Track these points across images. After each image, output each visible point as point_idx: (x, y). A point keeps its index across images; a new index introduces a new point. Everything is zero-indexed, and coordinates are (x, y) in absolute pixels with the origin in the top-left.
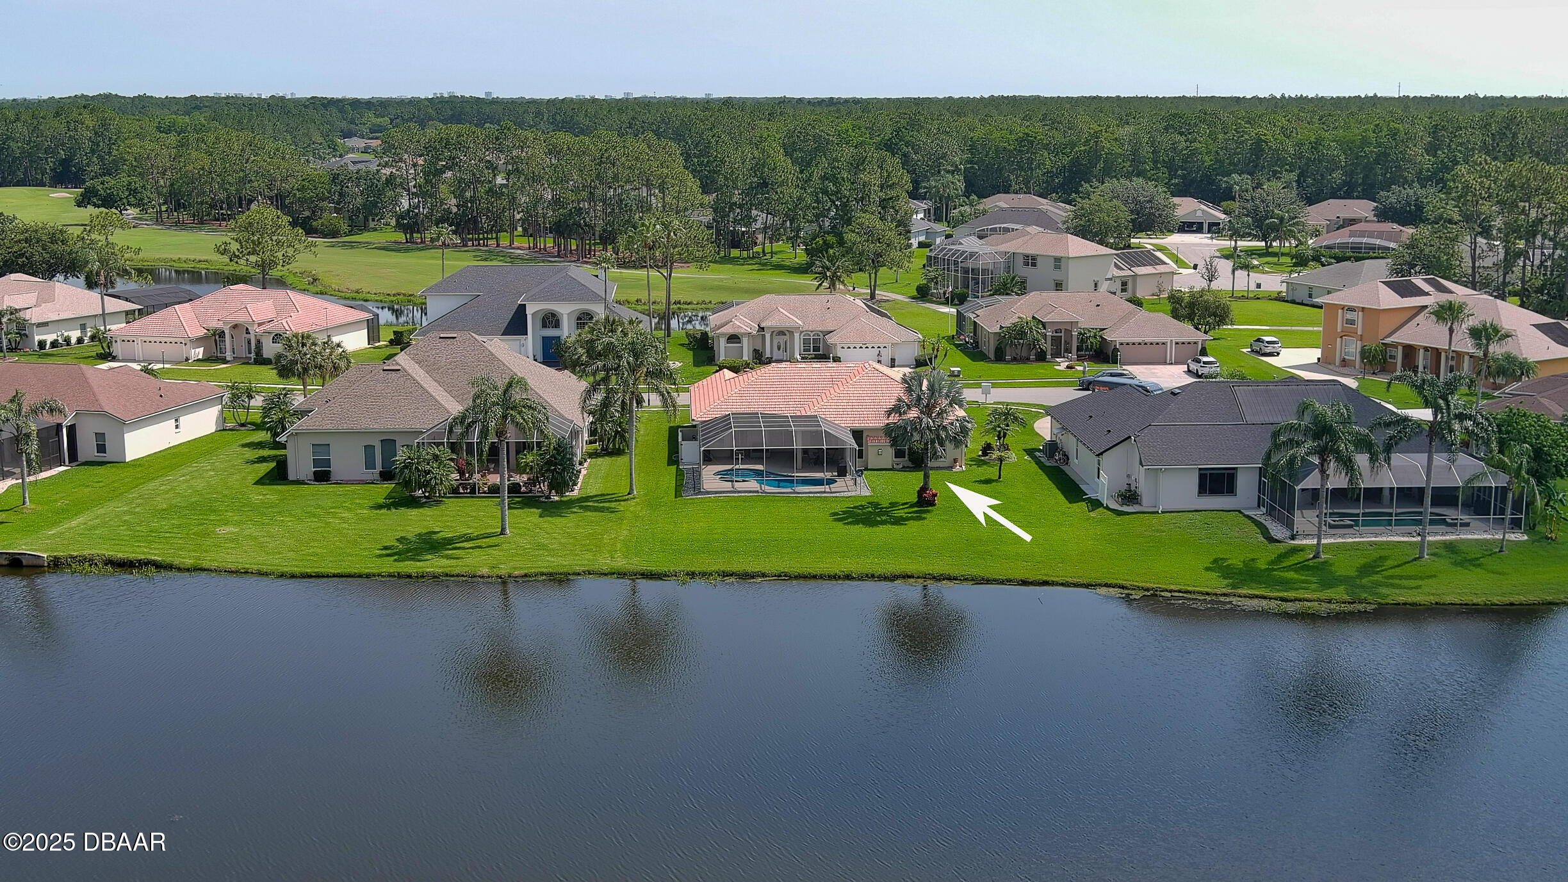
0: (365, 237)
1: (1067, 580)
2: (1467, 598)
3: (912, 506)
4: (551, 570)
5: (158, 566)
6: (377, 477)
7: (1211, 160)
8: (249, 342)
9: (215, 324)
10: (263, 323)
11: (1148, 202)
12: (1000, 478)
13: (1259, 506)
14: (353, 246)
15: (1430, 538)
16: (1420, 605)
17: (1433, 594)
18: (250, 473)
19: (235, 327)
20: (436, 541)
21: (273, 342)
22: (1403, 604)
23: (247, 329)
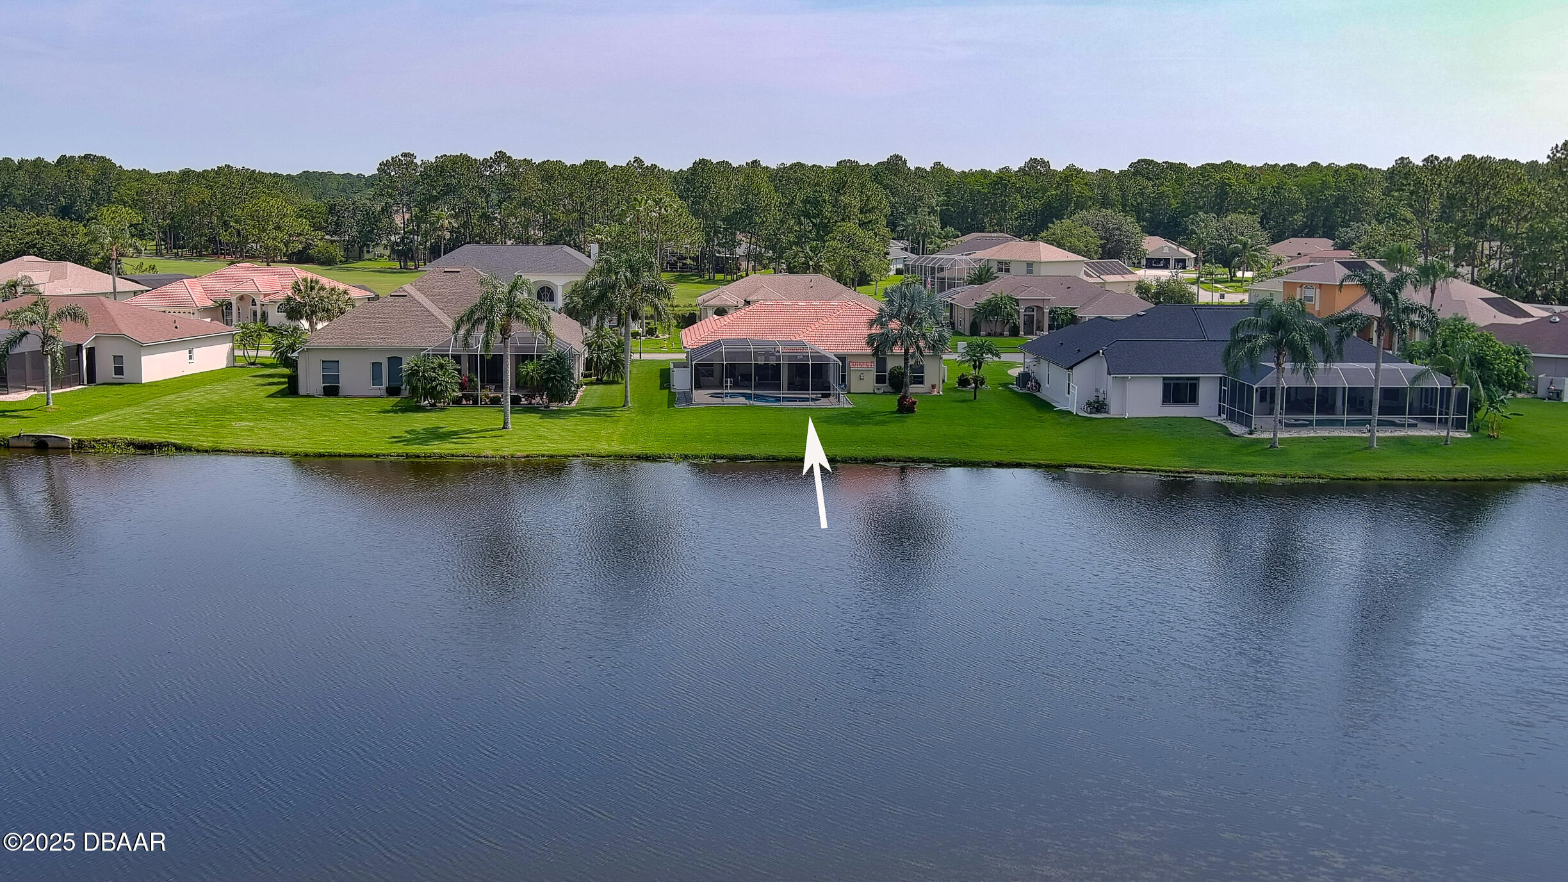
0: (360, 264)
1: (1039, 462)
2: (1413, 474)
3: (893, 413)
4: (551, 453)
5: (178, 448)
6: (384, 392)
7: (1177, 203)
8: (255, 313)
9: (221, 296)
10: (269, 295)
11: (1118, 229)
12: (975, 398)
13: (1220, 415)
14: (349, 270)
15: (1381, 435)
16: (1370, 480)
17: (1382, 472)
18: (262, 391)
19: (241, 298)
20: (443, 433)
21: (278, 312)
22: (1354, 479)
23: (254, 300)
